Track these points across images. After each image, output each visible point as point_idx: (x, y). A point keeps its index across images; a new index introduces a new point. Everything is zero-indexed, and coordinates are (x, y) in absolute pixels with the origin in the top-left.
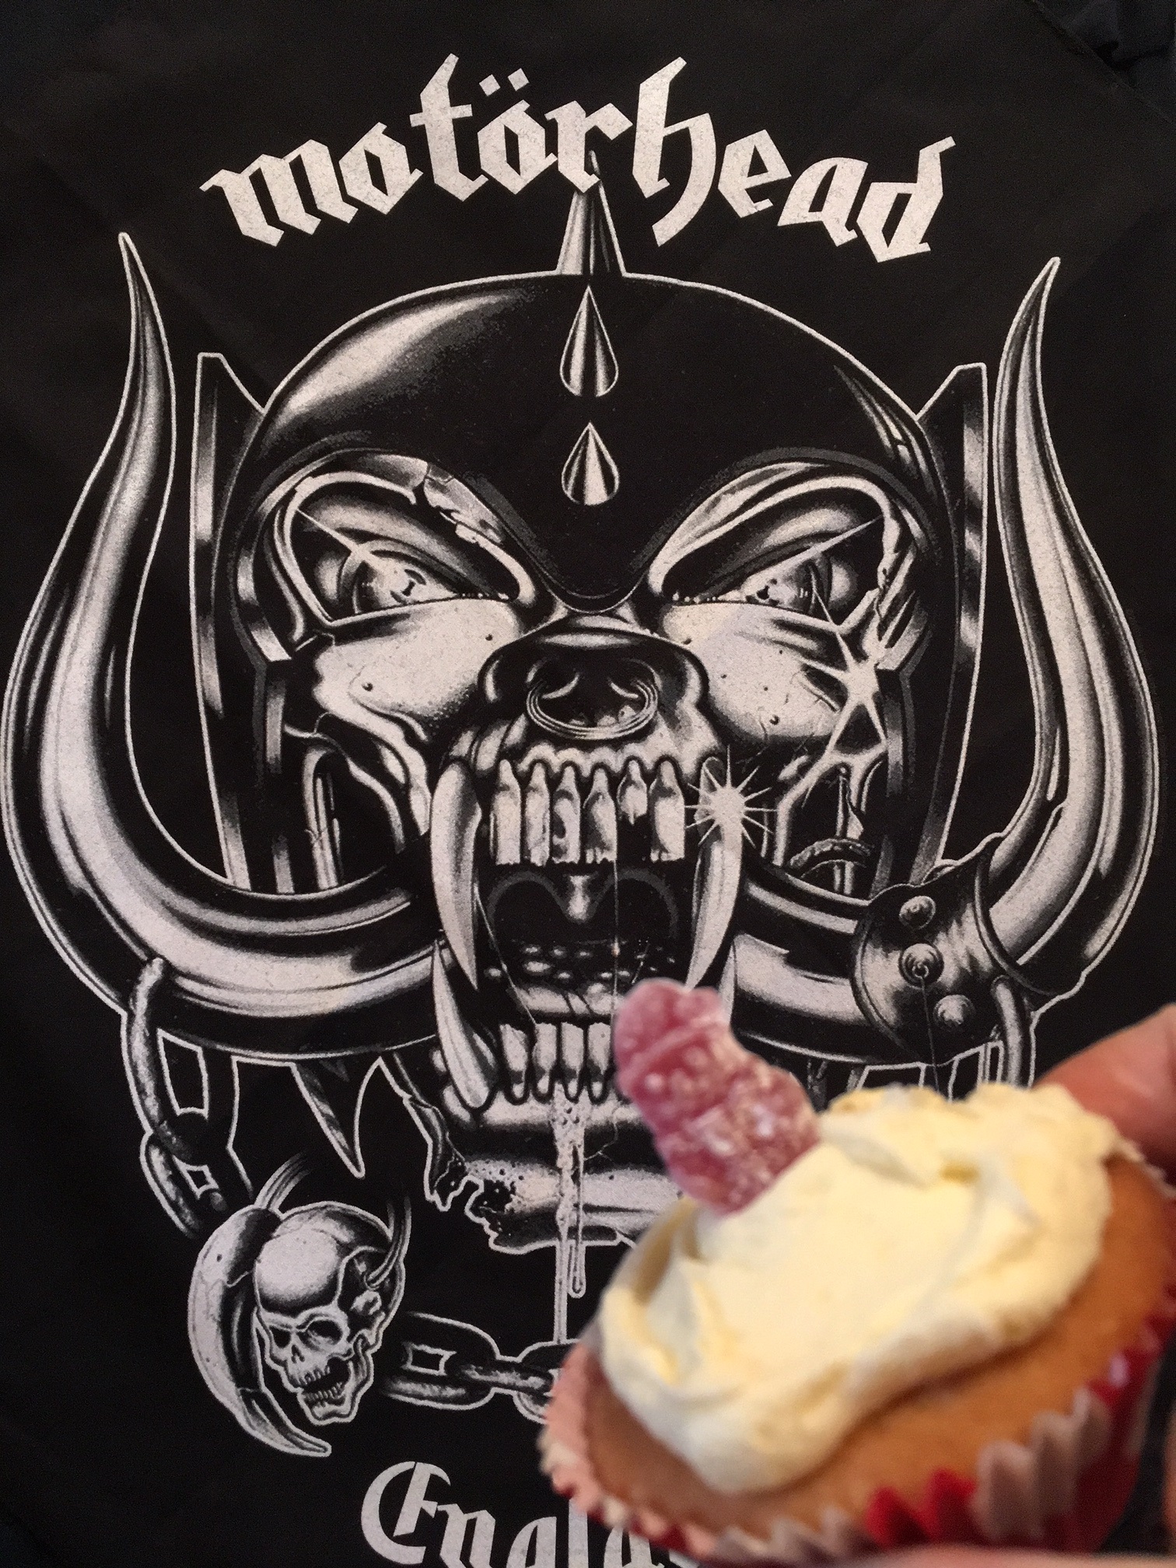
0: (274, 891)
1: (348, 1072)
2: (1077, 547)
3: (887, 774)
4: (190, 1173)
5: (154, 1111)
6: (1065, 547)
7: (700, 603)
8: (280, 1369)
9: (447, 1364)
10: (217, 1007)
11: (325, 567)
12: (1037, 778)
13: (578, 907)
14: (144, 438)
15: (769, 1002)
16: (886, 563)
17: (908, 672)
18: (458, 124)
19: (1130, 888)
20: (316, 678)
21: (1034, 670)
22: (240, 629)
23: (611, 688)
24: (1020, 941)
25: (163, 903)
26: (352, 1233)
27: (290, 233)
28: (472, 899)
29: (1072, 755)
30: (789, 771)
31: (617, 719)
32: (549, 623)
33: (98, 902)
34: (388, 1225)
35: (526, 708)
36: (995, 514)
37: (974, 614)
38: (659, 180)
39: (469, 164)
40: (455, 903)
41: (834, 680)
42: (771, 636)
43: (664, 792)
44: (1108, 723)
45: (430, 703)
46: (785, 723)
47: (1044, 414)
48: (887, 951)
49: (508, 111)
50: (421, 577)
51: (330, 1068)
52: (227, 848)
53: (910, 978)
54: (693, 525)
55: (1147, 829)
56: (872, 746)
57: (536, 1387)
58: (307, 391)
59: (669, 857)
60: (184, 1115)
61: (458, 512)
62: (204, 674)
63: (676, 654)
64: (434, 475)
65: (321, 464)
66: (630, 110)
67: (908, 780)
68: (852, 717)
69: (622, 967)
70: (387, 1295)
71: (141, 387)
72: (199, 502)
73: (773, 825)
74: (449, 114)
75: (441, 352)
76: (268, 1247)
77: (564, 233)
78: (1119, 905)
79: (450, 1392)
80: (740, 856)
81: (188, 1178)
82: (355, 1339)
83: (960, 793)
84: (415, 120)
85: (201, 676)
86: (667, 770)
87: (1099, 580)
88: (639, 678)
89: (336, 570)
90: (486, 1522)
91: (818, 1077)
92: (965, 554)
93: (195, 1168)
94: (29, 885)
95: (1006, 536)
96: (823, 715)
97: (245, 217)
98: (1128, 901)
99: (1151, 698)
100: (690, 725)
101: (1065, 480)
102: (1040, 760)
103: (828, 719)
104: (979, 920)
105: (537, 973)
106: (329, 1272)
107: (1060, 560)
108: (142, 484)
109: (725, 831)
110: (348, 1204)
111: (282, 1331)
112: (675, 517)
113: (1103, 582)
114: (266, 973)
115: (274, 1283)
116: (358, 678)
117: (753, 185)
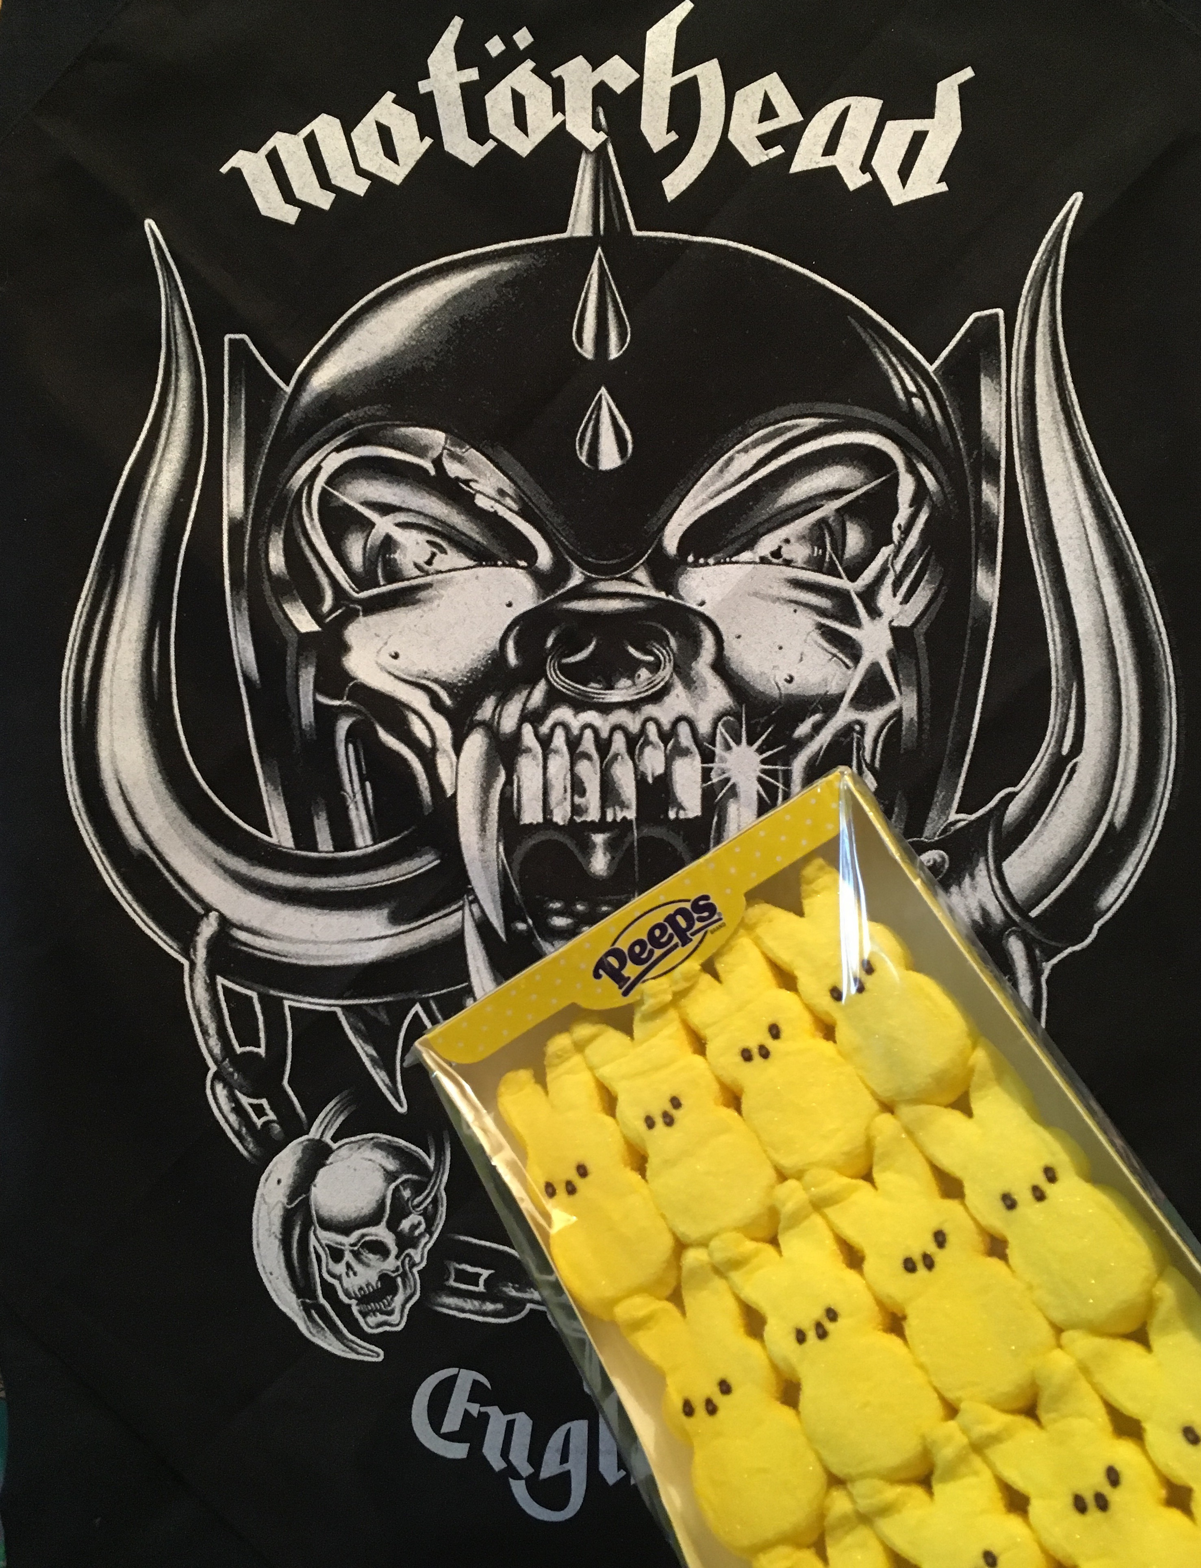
0: (316, 850)
1: (388, 1017)
2: (1098, 496)
3: (901, 731)
4: (251, 1105)
5: (217, 1049)
6: (1086, 496)
7: (715, 564)
8: (336, 1282)
9: (485, 1281)
10: (267, 958)
11: (351, 540)
12: (1053, 732)
13: (599, 863)
14: (178, 421)
16: (902, 518)
17: (923, 628)
18: (464, 87)
19: (1145, 842)
20: (345, 648)
22: (272, 603)
23: (628, 651)
24: (1034, 893)
25: (216, 861)
26: (398, 1162)
27: (307, 210)
28: (499, 858)
29: (1088, 709)
30: (803, 729)
31: (634, 684)
32: (566, 589)
33: (158, 862)
34: (429, 1157)
35: (545, 671)
36: (1014, 465)
37: (991, 568)
38: (667, 133)
40: (482, 862)
41: (849, 638)
42: (786, 595)
43: (681, 752)
44: (1126, 674)
45: (454, 669)
46: (800, 682)
47: (1065, 359)
49: (515, 72)
50: (442, 547)
51: (373, 1013)
52: (270, 811)
54: (706, 486)
55: (1163, 783)
56: (887, 704)
58: (328, 367)
59: (686, 814)
60: (244, 1054)
61: (476, 481)
62: (243, 647)
63: (691, 616)
64: (452, 445)
65: (344, 440)
67: (923, 736)
68: (866, 675)
70: (430, 1218)
71: (173, 372)
72: (232, 481)
73: (788, 782)
74: (456, 78)
75: (456, 322)
76: (322, 1173)
77: (573, 194)
78: (1133, 859)
79: (489, 1307)
80: (756, 812)
81: (250, 1110)
82: (402, 1257)
83: (974, 748)
84: (424, 87)
85: (238, 650)
86: (684, 730)
87: (1119, 530)
88: (655, 640)
89: (361, 543)
92: (981, 507)
93: (255, 1101)
94: (95, 848)
95: (1025, 487)
96: (838, 673)
97: (263, 197)
98: (1143, 854)
99: (1171, 651)
100: (705, 686)
101: (1087, 427)
102: (1056, 715)
103: (841, 676)
104: (992, 873)
105: (560, 927)
106: (377, 1197)
107: (1080, 510)
108: (177, 466)
109: (741, 789)
110: (393, 1136)
111: (336, 1248)
112: (689, 479)
113: (1123, 532)
114: (312, 926)
115: (328, 1205)
116: (386, 647)
117: (764, 132)
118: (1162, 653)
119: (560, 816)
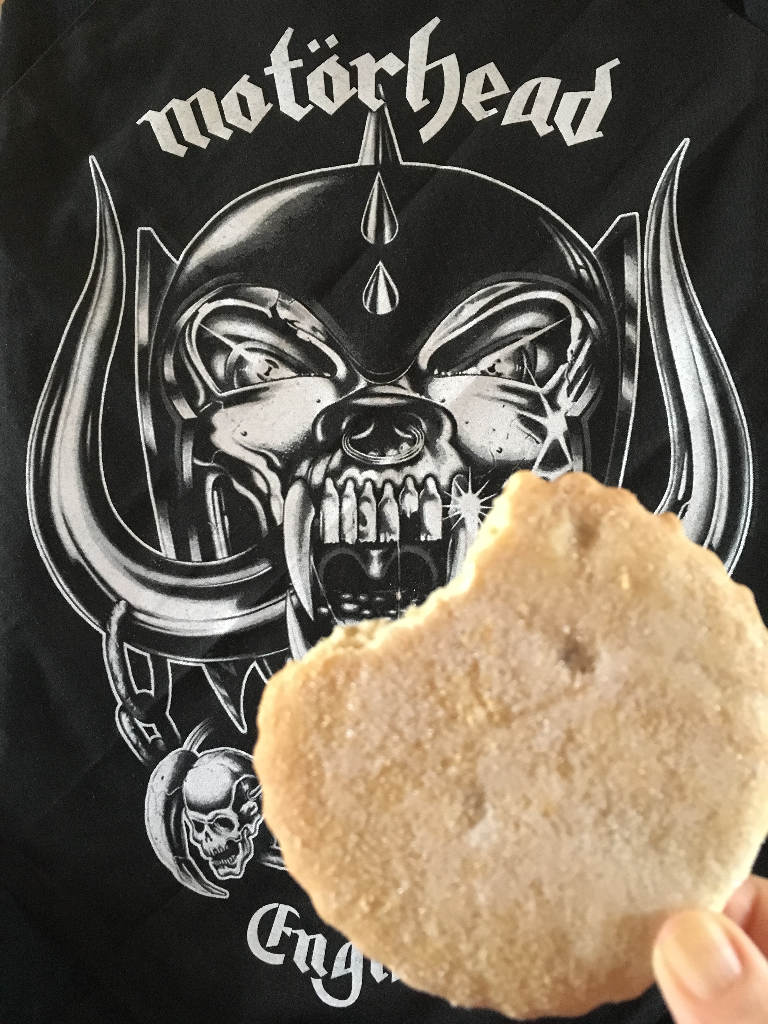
0: (190, 560)
1: (237, 670)
2: (701, 331)
4: (145, 728)
5: (123, 692)
6: (693, 332)
7: (451, 376)
8: (198, 846)
10: (158, 630)
11: (217, 359)
12: (672, 486)
13: (375, 569)
14: (106, 282)
16: (573, 346)
17: (586, 417)
18: (293, 71)
19: (733, 557)
20: (212, 429)
22: (165, 400)
23: (395, 432)
25: (125, 567)
26: (240, 766)
27: (192, 148)
28: (309, 565)
29: (695, 470)
31: (399, 453)
32: (355, 391)
33: (87, 568)
35: (341, 444)
36: (646, 312)
37: (631, 378)
38: (423, 99)
40: (299, 568)
41: (538, 424)
42: (497, 396)
43: (429, 497)
44: (720, 449)
45: (283, 443)
46: (506, 452)
47: (679, 244)
49: (326, 62)
50: (275, 364)
51: (226, 668)
52: (161, 534)
54: (447, 324)
55: (744, 518)
56: (563, 466)
58: (204, 248)
59: (432, 538)
60: (140, 694)
61: (298, 322)
62: (145, 428)
63: (436, 409)
64: (283, 298)
65: (213, 295)
68: (550, 447)
69: (402, 607)
71: (104, 250)
72: (140, 321)
74: (289, 66)
75: (287, 220)
76: (191, 772)
77: (362, 138)
81: (144, 731)
84: (267, 71)
85: (143, 429)
87: (715, 354)
88: (412, 424)
89: (223, 361)
90: (321, 941)
92: (625, 339)
93: (147, 725)
94: (47, 557)
95: (653, 326)
96: (531, 447)
97: (163, 139)
98: (731, 565)
99: (749, 432)
100: (445, 453)
101: (694, 287)
102: (673, 474)
103: (533, 448)
105: (350, 610)
106: (226, 789)
107: (690, 341)
108: (106, 311)
109: (468, 522)
110: (238, 749)
111: (199, 823)
112: (435, 320)
113: (718, 355)
114: (187, 610)
115: (194, 794)
116: (238, 428)
117: (485, 99)
118: (743, 433)
119: (350, 539)
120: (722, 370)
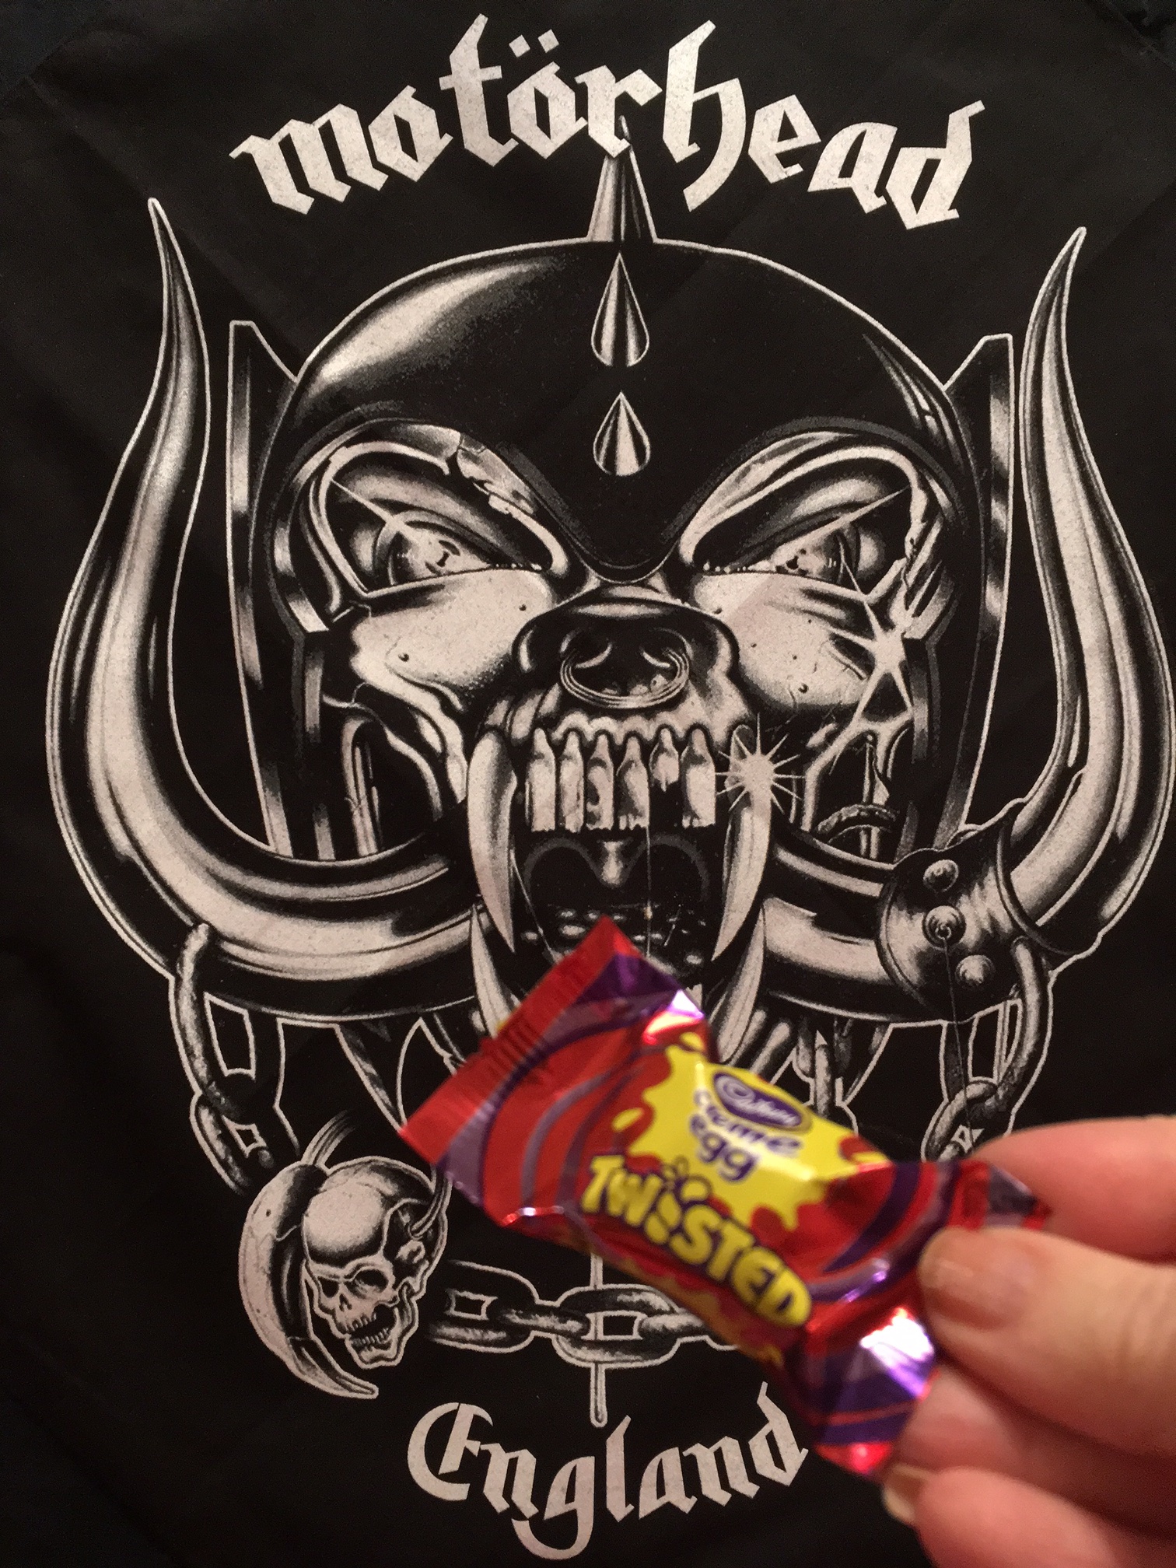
0: (315, 857)
1: (391, 1032)
2: (1102, 516)
3: (912, 741)
4: (239, 1131)
5: (203, 1073)
6: (1091, 517)
7: (731, 573)
8: (328, 1317)
9: (488, 1309)
10: (261, 971)
11: (360, 538)
12: (1059, 745)
13: (612, 872)
14: (179, 409)
15: (797, 963)
16: (914, 532)
17: (934, 640)
18: (486, 85)
19: (1147, 852)
20: (353, 649)
21: (1057, 639)
22: (278, 601)
23: (643, 658)
24: (1039, 903)
25: (208, 870)
26: (397, 1186)
27: (321, 200)
28: (509, 865)
29: (1092, 723)
30: (817, 739)
31: (650, 690)
32: (582, 593)
33: (145, 870)
34: (430, 1179)
35: (559, 678)
36: (1022, 485)
37: (999, 584)
38: (690, 144)
39: (499, 126)
40: (492, 869)
41: (862, 649)
42: (800, 606)
43: (695, 760)
44: (1127, 692)
45: (466, 673)
46: (813, 691)
47: (1070, 384)
48: (911, 913)
49: (539, 73)
50: (454, 547)
51: (372, 1029)
52: (269, 816)
53: (933, 939)
54: (723, 495)
55: (1163, 795)
56: (898, 715)
57: (574, 1331)
58: (340, 360)
59: (700, 823)
60: (232, 1076)
61: (490, 482)
62: (244, 645)
64: (469, 444)
65: (353, 435)
66: (659, 75)
67: (933, 747)
68: (879, 685)
69: (654, 930)
70: (430, 1244)
71: (174, 359)
72: (235, 473)
73: (801, 792)
74: (479, 76)
75: (473, 322)
76: (315, 1201)
77: (594, 198)
78: (1136, 868)
79: (492, 1335)
80: (769, 821)
81: (237, 1137)
82: (400, 1286)
83: (983, 759)
84: (445, 83)
85: (241, 647)
86: (698, 738)
87: (1122, 550)
88: (671, 647)
89: (371, 541)
90: (527, 1461)
91: (844, 1034)
92: (991, 524)
93: (244, 1128)
94: (77, 853)
95: (1032, 506)
96: (851, 683)
97: (275, 184)
98: (1145, 864)
99: (1169, 667)
100: (721, 694)
101: (1092, 450)
102: (1061, 728)
103: (855, 687)
104: (1001, 882)
105: (572, 936)
106: (374, 1224)
107: (1085, 530)
108: (179, 456)
109: (755, 798)
110: (391, 1158)
111: (330, 1281)
112: (706, 487)
113: (1126, 553)
114: (310, 938)
115: (322, 1234)
116: (395, 649)
117: (783, 150)
118: (1161, 668)
119: (573, 823)
120: (1132, 576)
